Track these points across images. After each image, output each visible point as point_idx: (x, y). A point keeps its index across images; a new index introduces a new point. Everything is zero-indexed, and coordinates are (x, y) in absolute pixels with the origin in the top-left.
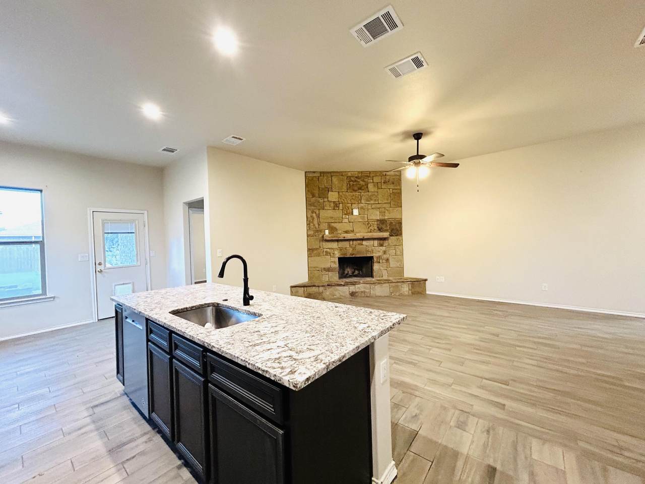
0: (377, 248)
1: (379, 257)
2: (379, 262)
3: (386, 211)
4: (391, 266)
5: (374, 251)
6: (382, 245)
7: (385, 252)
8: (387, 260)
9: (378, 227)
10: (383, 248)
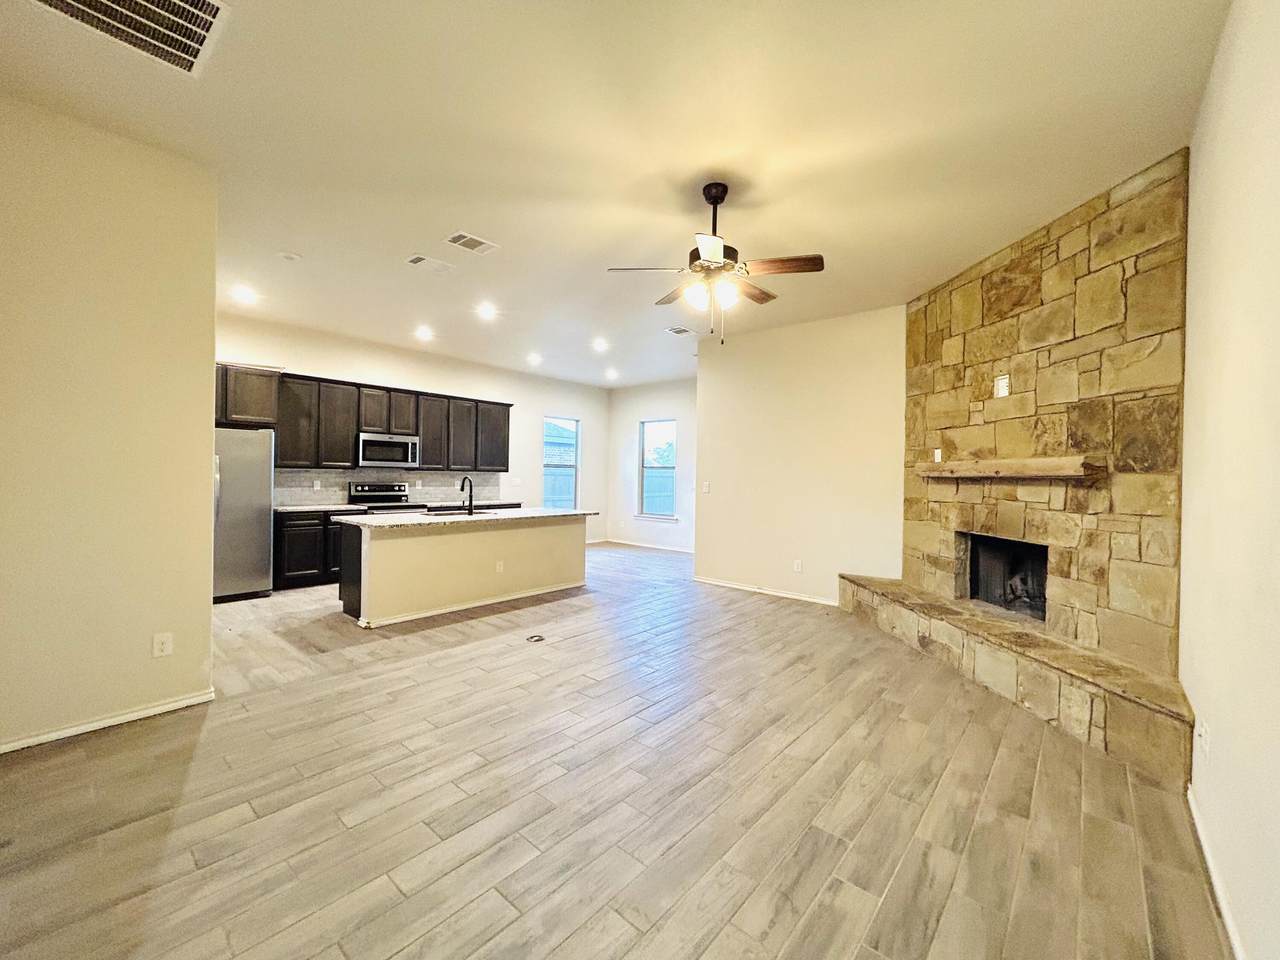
0: (1062, 516)
1: (1068, 555)
2: (1067, 575)
3: (1106, 365)
4: (1114, 604)
5: (1049, 528)
6: (1081, 508)
7: (1091, 539)
8: (1101, 574)
9: (1071, 436)
10: (1088, 522)
